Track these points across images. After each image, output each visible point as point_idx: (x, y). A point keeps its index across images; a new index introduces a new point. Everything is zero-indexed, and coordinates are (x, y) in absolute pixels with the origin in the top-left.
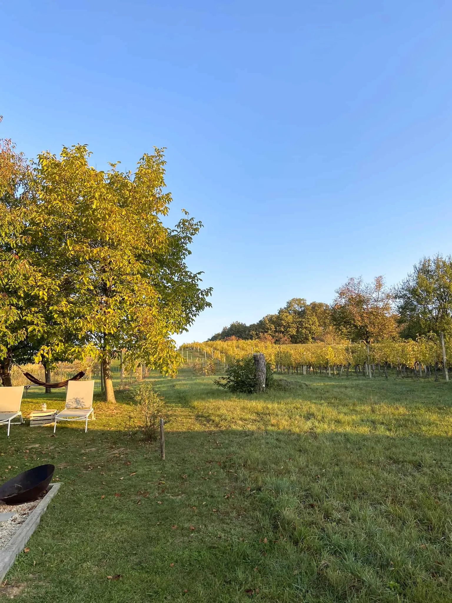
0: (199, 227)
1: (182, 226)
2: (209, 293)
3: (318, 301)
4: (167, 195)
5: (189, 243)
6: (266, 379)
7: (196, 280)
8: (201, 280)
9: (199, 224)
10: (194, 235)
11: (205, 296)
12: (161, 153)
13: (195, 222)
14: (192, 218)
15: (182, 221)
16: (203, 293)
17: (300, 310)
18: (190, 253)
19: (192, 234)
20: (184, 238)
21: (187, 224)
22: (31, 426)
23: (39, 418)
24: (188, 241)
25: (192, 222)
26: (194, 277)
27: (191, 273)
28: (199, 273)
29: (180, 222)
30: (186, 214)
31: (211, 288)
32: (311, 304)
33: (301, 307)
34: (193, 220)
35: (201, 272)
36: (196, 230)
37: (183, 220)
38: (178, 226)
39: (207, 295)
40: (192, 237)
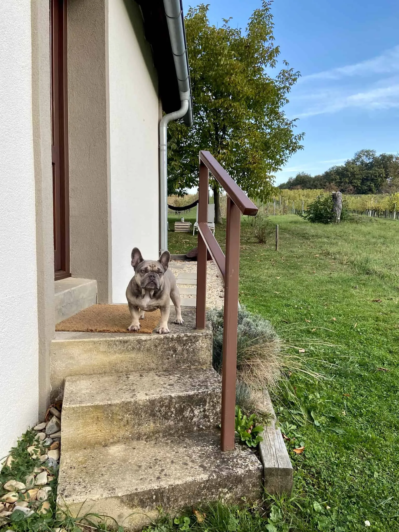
0: (297, 77)
1: (282, 77)
2: (301, 138)
3: (388, 153)
4: (277, 48)
5: (287, 92)
6: (341, 214)
7: (291, 127)
8: (296, 126)
9: (297, 74)
10: (292, 85)
11: (298, 140)
12: (269, 7)
13: (294, 73)
14: (292, 69)
15: (282, 72)
16: (296, 138)
17: (368, 162)
18: (287, 101)
19: (290, 84)
20: (284, 88)
21: (286, 75)
22: (175, 231)
23: (180, 227)
24: (286, 91)
25: (291, 73)
26: (290, 124)
27: (288, 120)
28: (295, 120)
29: (281, 73)
30: (286, 65)
31: (303, 133)
32: (381, 155)
33: (369, 159)
34: (292, 71)
35: (296, 119)
36: (295, 80)
37: (284, 71)
38: (279, 77)
39: (300, 139)
40: (291, 86)
